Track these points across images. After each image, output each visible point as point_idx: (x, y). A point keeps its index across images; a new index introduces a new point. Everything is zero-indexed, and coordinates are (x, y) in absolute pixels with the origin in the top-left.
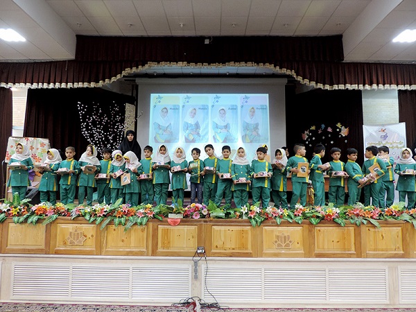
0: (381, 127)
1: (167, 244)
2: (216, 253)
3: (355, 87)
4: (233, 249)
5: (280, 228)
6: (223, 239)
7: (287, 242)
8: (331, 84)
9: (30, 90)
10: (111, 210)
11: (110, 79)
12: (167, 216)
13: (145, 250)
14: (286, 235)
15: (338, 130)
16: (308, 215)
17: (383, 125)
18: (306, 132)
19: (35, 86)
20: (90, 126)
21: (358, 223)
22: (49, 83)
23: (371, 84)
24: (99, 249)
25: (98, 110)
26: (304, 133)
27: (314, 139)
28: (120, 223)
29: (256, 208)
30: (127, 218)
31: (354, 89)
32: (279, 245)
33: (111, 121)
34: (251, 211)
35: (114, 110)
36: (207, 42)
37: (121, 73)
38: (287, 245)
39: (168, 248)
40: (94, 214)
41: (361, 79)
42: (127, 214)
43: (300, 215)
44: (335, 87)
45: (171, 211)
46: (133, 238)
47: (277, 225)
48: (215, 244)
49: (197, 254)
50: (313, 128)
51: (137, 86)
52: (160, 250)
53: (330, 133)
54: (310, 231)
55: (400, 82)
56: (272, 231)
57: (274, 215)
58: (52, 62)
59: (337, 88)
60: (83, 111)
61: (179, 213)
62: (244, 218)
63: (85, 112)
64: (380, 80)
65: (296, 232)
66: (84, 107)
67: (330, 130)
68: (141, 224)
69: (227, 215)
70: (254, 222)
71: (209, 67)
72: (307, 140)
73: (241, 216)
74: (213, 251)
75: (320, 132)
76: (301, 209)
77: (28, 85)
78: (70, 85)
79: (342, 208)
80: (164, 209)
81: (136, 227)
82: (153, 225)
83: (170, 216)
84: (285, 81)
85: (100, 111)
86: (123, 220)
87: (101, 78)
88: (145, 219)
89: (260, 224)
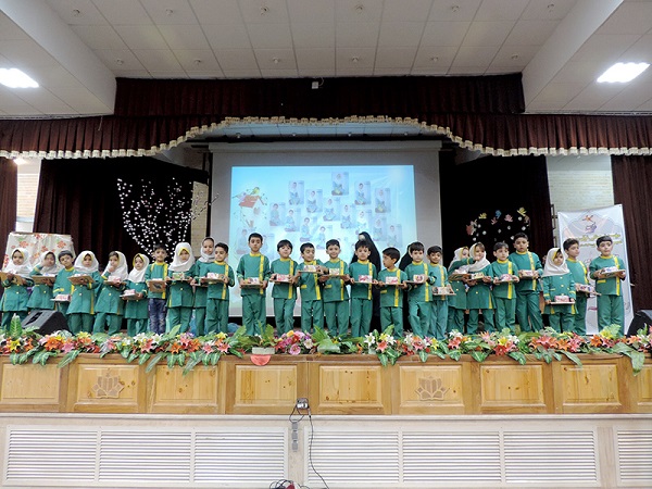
0: (585, 214)
1: (250, 395)
2: (325, 409)
3: (543, 151)
4: (354, 402)
5: (426, 368)
6: (337, 386)
7: (438, 390)
8: (507, 148)
9: (44, 161)
10: (163, 342)
11: (168, 143)
12: (250, 351)
13: (215, 405)
14: (436, 378)
15: (520, 219)
16: (470, 347)
17: (588, 210)
18: (472, 223)
19: (52, 155)
20: (137, 216)
21: (547, 359)
22: (74, 151)
23: (568, 147)
24: (144, 404)
25: (148, 192)
26: (469, 224)
27: (484, 233)
28: (176, 363)
29: (387, 338)
30: (187, 355)
31: (542, 155)
32: (425, 395)
33: (170, 208)
34: (380, 341)
35: (175, 192)
36: (315, 86)
37: (184, 134)
38: (438, 395)
39: (251, 401)
40: (136, 348)
41: (552, 138)
42: (187, 348)
43: (457, 347)
44: (514, 152)
45: (256, 342)
46: (196, 386)
47: (422, 364)
48: (324, 394)
49: (296, 410)
50: (483, 216)
51: (211, 155)
52: (239, 404)
53: (508, 223)
54: (473, 372)
55: (612, 143)
56: (414, 372)
57: (417, 348)
58: (79, 118)
59: (516, 154)
60: (126, 192)
61: (269, 346)
62: (371, 352)
64: (582, 141)
65: (451, 374)
66: (127, 187)
67: (509, 218)
68: (209, 363)
69: (344, 348)
70: (384, 359)
71: (320, 124)
72: (474, 235)
73: (365, 350)
74: (321, 405)
75: (494, 222)
76: (458, 339)
77: (42, 154)
78: (105, 153)
79: (523, 336)
80: (245, 340)
81: (201, 368)
82: (228, 366)
83: (255, 350)
84: (438, 145)
85: (153, 193)
86: (181, 357)
87: (153, 142)
88: (216, 356)
89: (394, 362)
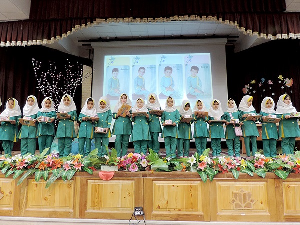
1: (98, 204)
2: (158, 216)
4: (180, 210)
5: (238, 184)
6: (166, 197)
7: (248, 202)
8: (275, 34)
10: (33, 162)
11: (61, 36)
12: (100, 169)
13: (72, 211)
14: (246, 192)
15: (280, 82)
16: (274, 167)
18: (246, 87)
20: (45, 81)
22: (6, 42)
24: (18, 209)
25: (53, 68)
26: (244, 87)
27: (255, 92)
28: (42, 178)
29: (206, 159)
30: (51, 171)
32: (238, 206)
33: (67, 78)
34: (200, 162)
35: (69, 68)
37: (71, 30)
38: (248, 206)
39: (99, 208)
40: (13, 167)
42: (52, 166)
43: (263, 166)
45: (104, 162)
46: (57, 196)
47: (235, 180)
48: (157, 203)
49: (135, 216)
50: (254, 82)
51: (93, 50)
52: (90, 211)
53: (271, 85)
54: (277, 187)
56: (228, 188)
57: (230, 167)
58: (9, 22)
59: (280, 38)
60: (38, 67)
61: (113, 165)
62: (193, 170)
63: (40, 68)
65: (258, 189)
66: (39, 64)
67: (270, 83)
68: (66, 178)
69: (172, 166)
70: (204, 176)
73: (188, 169)
74: (154, 213)
75: (260, 85)
76: (263, 160)
78: (25, 43)
80: (95, 161)
81: (60, 183)
82: (82, 181)
83: (103, 168)
84: (225, 41)
85: (56, 69)
86: (46, 174)
87: (52, 35)
88: (72, 173)
89: (213, 179)
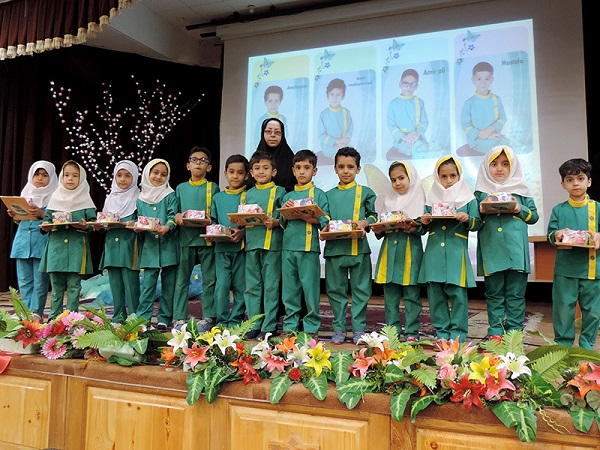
6: (112, 432)
14: (304, 445)
51: (222, 44)
60: (64, 100)
63: (69, 102)
66: (65, 93)
78: (30, 48)
89: (215, 397)
